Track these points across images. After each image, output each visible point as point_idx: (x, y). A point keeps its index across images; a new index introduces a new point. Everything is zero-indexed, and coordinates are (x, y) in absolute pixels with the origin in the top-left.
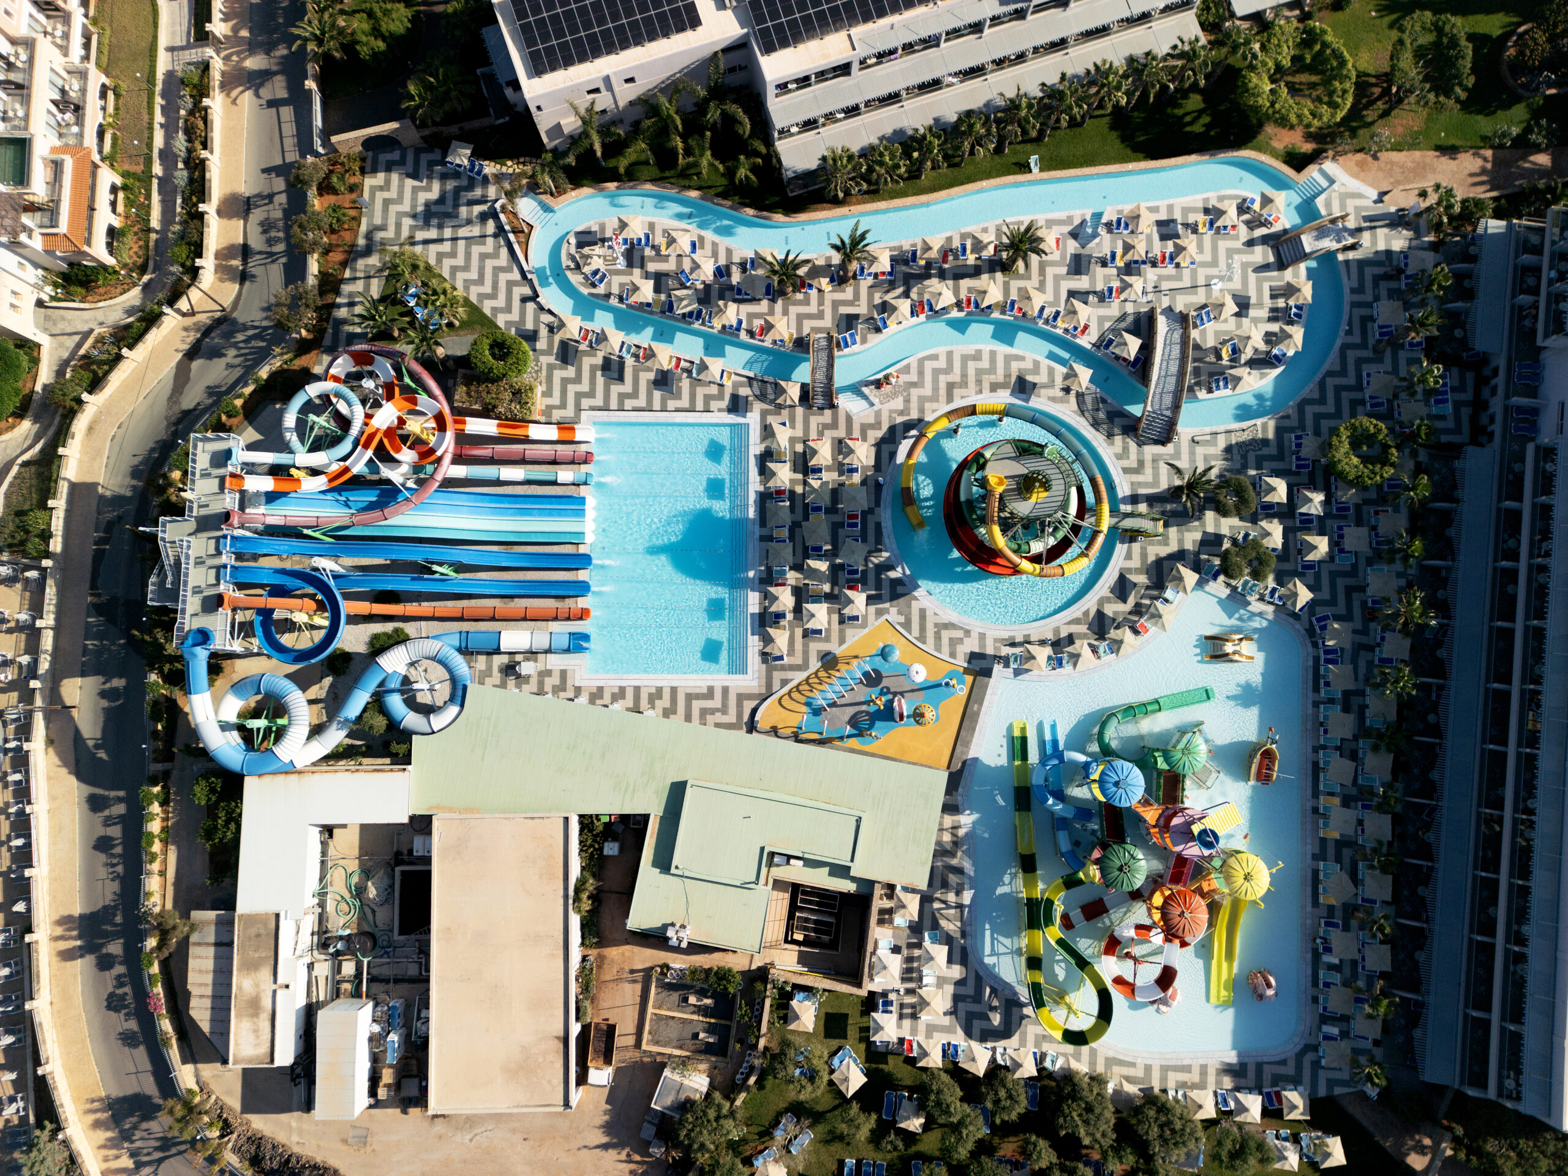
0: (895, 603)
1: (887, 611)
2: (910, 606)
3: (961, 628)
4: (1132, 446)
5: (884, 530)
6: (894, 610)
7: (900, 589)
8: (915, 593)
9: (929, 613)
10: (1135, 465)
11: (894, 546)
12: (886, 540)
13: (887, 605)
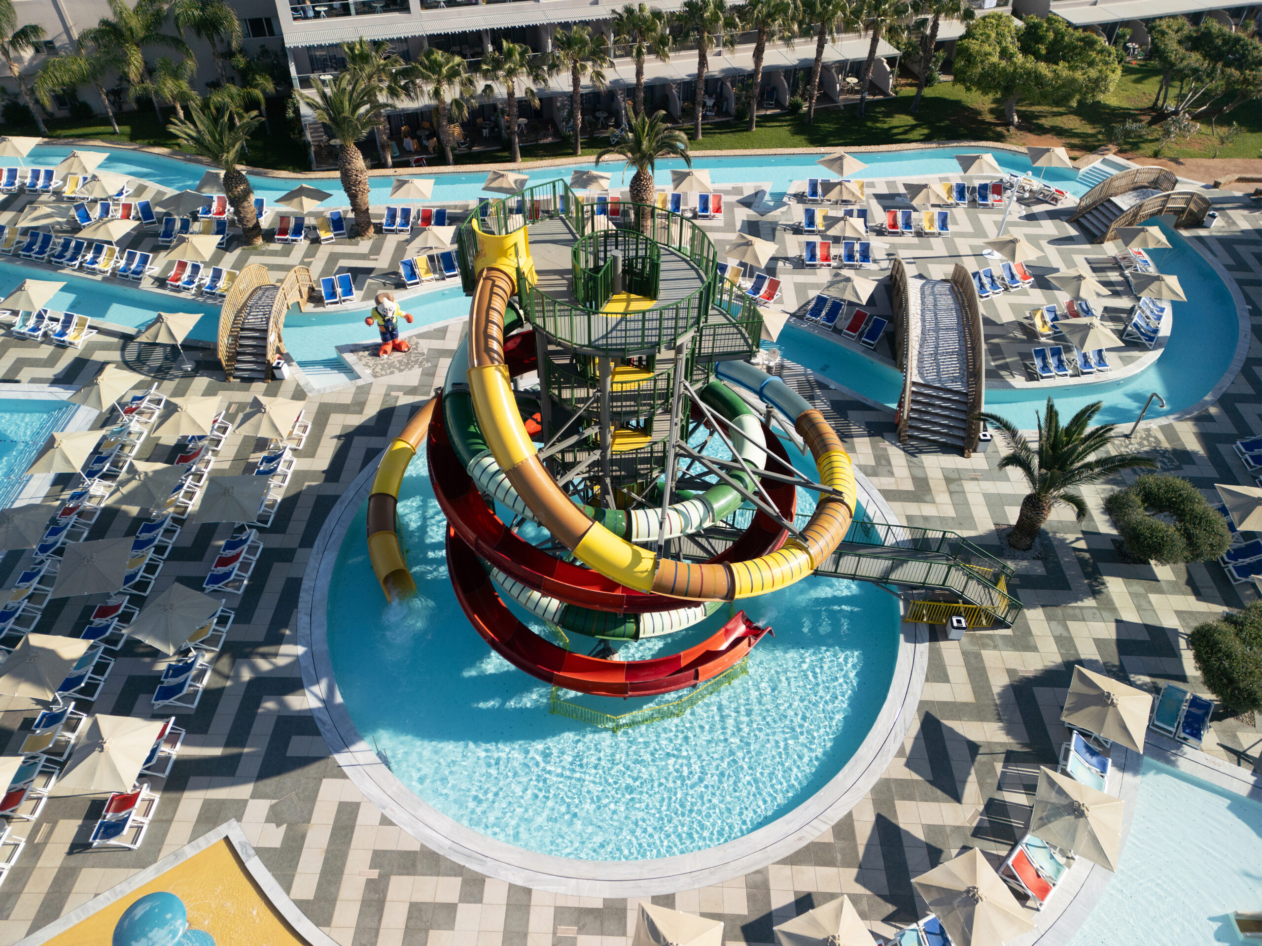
0: (271, 783)
1: (237, 810)
2: (312, 798)
3: (457, 870)
4: (896, 454)
5: (304, 597)
6: (259, 808)
7: (298, 746)
8: (341, 758)
9: (366, 819)
10: (908, 485)
11: (320, 633)
12: (302, 617)
13: (244, 791)
